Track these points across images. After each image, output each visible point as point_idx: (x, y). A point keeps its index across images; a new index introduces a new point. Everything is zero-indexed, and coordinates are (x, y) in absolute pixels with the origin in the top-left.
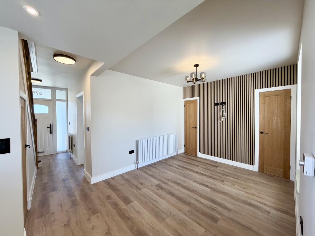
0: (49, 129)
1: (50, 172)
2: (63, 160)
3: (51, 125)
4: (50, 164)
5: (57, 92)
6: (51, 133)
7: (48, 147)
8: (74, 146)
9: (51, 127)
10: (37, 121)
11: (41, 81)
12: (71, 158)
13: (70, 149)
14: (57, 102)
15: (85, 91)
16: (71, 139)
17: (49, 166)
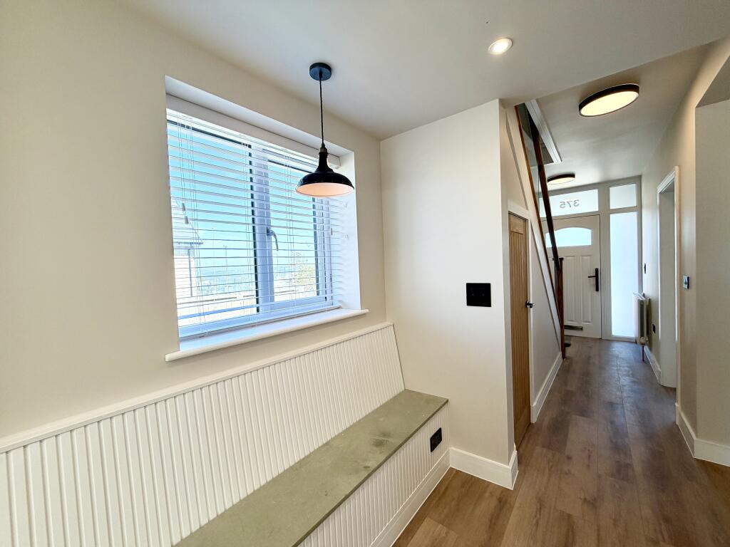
0: (593, 280)
1: (586, 374)
2: (622, 359)
3: (597, 270)
4: (589, 358)
5: (614, 191)
6: (597, 290)
7: (590, 320)
8: (654, 331)
9: (596, 276)
10: (563, 262)
11: (572, 175)
12: (644, 360)
13: (642, 335)
14: (612, 216)
15: (680, 166)
16: (646, 311)
17: (588, 360)
